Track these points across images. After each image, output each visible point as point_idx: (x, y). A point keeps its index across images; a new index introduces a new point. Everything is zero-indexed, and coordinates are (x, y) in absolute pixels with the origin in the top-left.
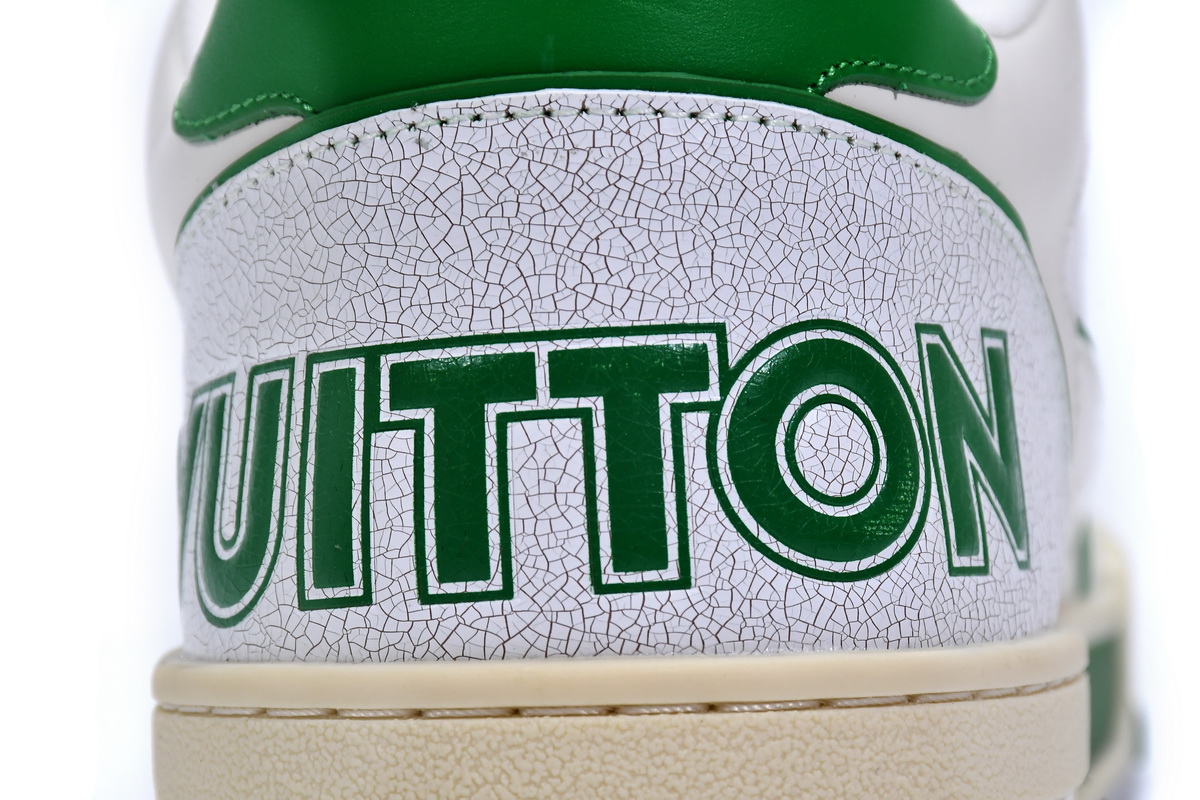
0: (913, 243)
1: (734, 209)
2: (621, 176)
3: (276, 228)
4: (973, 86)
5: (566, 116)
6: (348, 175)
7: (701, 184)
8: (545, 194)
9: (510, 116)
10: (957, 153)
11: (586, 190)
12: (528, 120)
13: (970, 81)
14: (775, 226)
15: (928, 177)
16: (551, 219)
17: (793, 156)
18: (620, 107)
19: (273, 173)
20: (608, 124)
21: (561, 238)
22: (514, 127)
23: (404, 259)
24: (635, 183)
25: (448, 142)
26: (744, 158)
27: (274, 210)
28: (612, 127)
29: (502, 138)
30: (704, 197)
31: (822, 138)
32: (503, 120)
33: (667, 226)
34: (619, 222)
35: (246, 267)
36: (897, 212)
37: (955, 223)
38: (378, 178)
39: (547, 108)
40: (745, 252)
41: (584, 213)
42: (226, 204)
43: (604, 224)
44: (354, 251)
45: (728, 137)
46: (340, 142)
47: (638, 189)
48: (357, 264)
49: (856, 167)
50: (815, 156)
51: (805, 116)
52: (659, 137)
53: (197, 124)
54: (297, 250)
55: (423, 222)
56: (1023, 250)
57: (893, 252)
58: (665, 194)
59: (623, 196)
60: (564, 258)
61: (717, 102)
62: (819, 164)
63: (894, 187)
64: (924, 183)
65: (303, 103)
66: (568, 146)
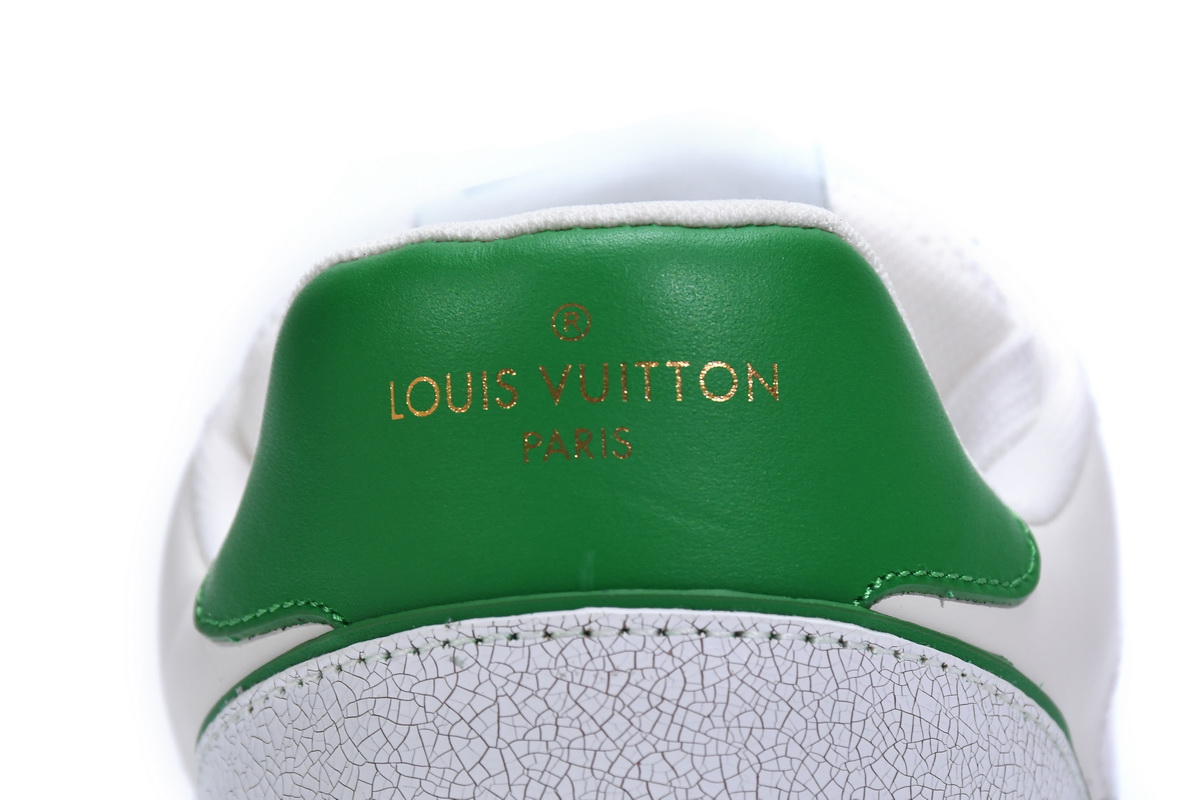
0: (961, 756)
1: (780, 730)
2: (663, 699)
3: (304, 740)
4: (1017, 587)
5: (606, 636)
6: (380, 691)
7: (746, 706)
8: (585, 717)
9: (548, 635)
10: (1002, 657)
11: (627, 713)
12: (567, 640)
13: (1015, 582)
14: (821, 748)
15: (974, 686)
16: (592, 742)
17: (840, 674)
18: (662, 626)
19: (301, 683)
20: (650, 645)
21: (602, 763)
22: (553, 646)
23: (437, 781)
24: (678, 706)
25: (484, 661)
26: (789, 678)
27: (302, 722)
28: (654, 647)
29: (540, 659)
30: (749, 719)
31: (868, 654)
32: (541, 640)
33: (711, 749)
34: (662, 746)
35: (273, 779)
36: (944, 727)
37: (1002, 732)
38: (411, 696)
39: (587, 628)
40: (790, 775)
41: (626, 737)
42: (251, 710)
43: (646, 748)
44: (385, 769)
45: (773, 656)
46: (371, 657)
47: (681, 712)
48: (389, 784)
49: (903, 683)
50: (862, 672)
51: (852, 632)
52: (702, 658)
53: (221, 625)
54: (326, 765)
55: (458, 743)
56: (1066, 749)
57: (941, 768)
58: (709, 716)
59: (666, 719)
60: (604, 783)
61: (762, 621)
62: (866, 681)
63: (941, 701)
64: (970, 693)
65: (332, 612)
66: (609, 667)
